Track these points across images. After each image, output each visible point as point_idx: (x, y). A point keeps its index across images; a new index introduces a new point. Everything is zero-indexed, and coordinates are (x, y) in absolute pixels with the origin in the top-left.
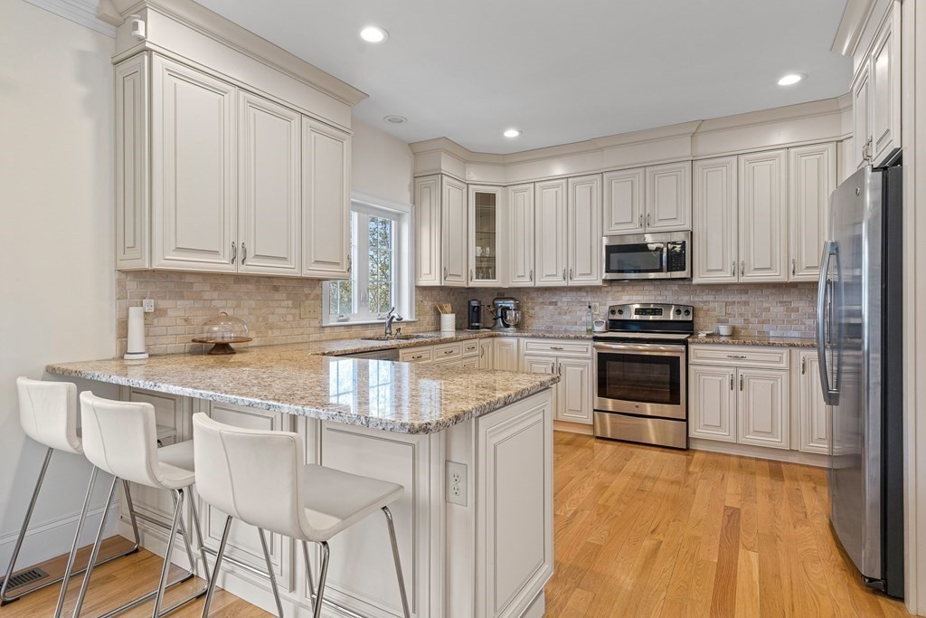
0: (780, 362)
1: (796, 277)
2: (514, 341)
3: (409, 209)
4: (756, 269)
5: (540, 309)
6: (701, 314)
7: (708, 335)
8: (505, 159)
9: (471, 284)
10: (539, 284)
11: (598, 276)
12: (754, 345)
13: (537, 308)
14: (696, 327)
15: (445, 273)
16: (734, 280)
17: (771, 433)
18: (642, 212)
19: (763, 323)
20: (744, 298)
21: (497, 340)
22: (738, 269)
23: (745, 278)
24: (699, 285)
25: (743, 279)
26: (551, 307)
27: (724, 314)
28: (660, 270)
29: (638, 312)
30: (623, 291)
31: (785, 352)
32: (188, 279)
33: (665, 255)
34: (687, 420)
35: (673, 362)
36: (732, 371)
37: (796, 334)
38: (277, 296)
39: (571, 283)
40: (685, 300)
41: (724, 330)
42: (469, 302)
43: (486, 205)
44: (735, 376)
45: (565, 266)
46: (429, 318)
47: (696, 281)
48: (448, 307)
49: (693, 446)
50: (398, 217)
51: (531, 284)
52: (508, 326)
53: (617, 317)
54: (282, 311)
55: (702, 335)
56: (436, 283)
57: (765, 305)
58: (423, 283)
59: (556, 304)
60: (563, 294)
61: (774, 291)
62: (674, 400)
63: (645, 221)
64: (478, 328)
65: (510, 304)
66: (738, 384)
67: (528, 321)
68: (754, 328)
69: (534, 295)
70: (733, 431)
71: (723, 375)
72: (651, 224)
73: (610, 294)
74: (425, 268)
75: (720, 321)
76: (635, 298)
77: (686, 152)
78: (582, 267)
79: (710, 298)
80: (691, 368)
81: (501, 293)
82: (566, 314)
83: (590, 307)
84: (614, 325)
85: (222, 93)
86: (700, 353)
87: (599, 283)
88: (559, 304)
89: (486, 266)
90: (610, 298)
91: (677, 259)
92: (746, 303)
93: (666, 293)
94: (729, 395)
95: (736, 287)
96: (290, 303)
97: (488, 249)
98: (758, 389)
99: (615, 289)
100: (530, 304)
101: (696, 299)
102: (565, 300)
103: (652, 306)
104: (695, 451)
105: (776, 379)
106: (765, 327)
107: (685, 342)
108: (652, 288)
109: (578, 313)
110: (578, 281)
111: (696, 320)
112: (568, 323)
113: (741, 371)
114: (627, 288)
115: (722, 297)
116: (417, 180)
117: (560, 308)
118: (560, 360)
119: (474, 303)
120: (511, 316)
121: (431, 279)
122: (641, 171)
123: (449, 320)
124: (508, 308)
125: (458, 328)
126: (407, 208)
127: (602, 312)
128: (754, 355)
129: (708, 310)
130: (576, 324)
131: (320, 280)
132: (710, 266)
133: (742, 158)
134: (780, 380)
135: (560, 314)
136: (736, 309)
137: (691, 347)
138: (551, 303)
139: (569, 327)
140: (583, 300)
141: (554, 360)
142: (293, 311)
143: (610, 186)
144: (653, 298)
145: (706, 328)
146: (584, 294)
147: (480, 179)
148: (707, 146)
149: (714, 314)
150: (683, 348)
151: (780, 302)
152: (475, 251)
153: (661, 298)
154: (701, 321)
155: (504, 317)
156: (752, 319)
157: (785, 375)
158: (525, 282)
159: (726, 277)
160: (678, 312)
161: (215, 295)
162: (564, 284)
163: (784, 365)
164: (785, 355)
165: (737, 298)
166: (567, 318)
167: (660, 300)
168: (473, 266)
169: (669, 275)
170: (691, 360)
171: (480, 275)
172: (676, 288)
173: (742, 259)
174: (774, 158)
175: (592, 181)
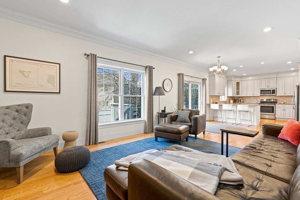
3: (226, 85)
5: (247, 100)
6: (278, 100)
8: (242, 77)
9: (235, 96)
10: (247, 96)
11: (259, 94)
12: (287, 104)
15: (232, 94)
17: (289, 117)
20: (286, 98)
25: (285, 95)
26: (249, 99)
28: (271, 94)
29: (266, 100)
31: (292, 105)
33: (271, 92)
34: (275, 115)
35: (273, 107)
39: (254, 96)
40: (275, 98)
41: (282, 103)
43: (238, 84)
45: (253, 93)
46: (229, 101)
47: (277, 95)
48: (231, 99)
49: (276, 119)
53: (262, 101)
55: (278, 103)
56: (231, 96)
57: (290, 99)
58: (228, 96)
61: (291, 97)
62: (273, 112)
63: (268, 86)
64: (236, 103)
65: (242, 99)
66: (284, 110)
67: (245, 101)
68: (288, 102)
70: (283, 117)
71: (282, 109)
74: (229, 93)
75: (282, 101)
76: (266, 98)
77: (276, 76)
78: (256, 93)
79: (280, 98)
81: (239, 97)
83: (257, 99)
84: (261, 102)
87: (259, 96)
89: (238, 93)
91: (274, 92)
92: (287, 99)
93: (272, 97)
94: (282, 111)
97: (238, 91)
98: (287, 111)
99: (262, 97)
100: (245, 99)
101: (277, 98)
102: (252, 98)
103: (269, 99)
105: (290, 109)
106: (290, 102)
107: (275, 104)
108: (269, 96)
109: (255, 100)
114: (264, 97)
115: (282, 98)
116: (228, 81)
119: (235, 99)
120: (242, 101)
122: (267, 79)
125: (233, 102)
127: (259, 100)
128: (286, 106)
130: (254, 102)
131: (220, 96)
132: (279, 93)
133: (286, 77)
136: (285, 100)
137: (276, 105)
143: (262, 81)
146: (256, 97)
147: (238, 80)
148: (279, 75)
149: (280, 100)
152: (236, 91)
155: (240, 101)
158: (245, 96)
159: (283, 95)
160: (274, 100)
162: (253, 96)
165: (285, 98)
166: (252, 101)
168: (236, 93)
169: (272, 95)
170: (276, 107)
171: (237, 95)
172: (274, 96)
173: (285, 92)
174: (291, 78)
175: (258, 80)
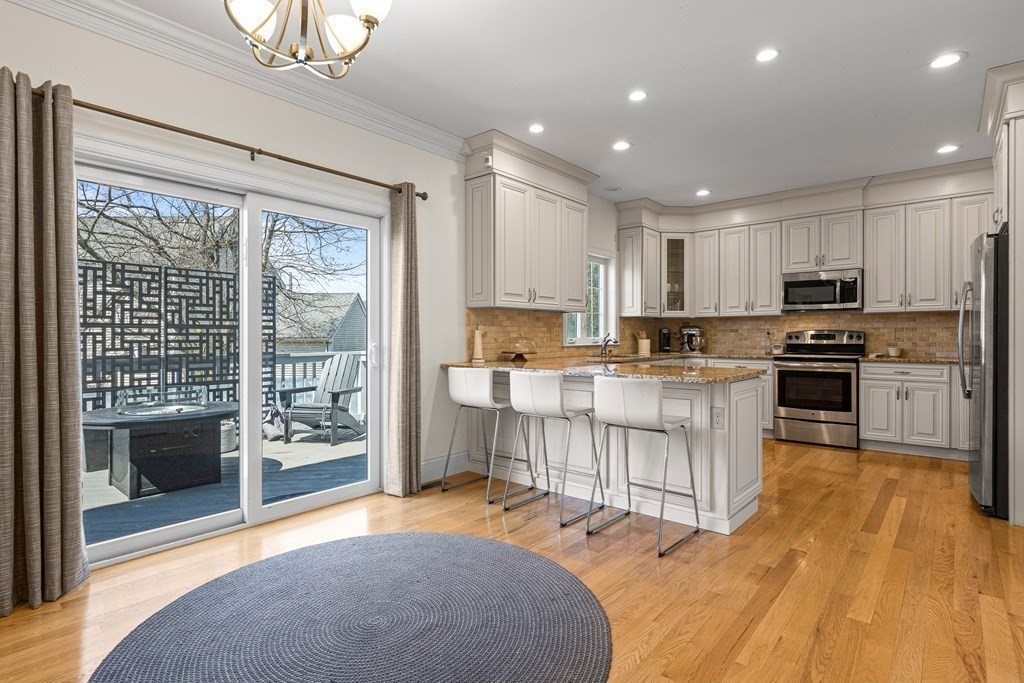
0: (941, 376)
2: (702, 361)
3: (615, 255)
4: (922, 300)
5: (722, 336)
6: (872, 339)
7: (877, 356)
8: (694, 210)
9: (664, 315)
10: (722, 314)
11: (776, 308)
12: (918, 362)
13: (719, 335)
14: (867, 350)
15: (645, 306)
16: (902, 309)
17: (933, 435)
18: (817, 253)
19: (930, 345)
20: (912, 324)
21: (687, 360)
22: (906, 300)
23: (911, 307)
24: (869, 314)
25: (909, 309)
26: (732, 334)
27: (893, 338)
28: (834, 302)
29: (813, 337)
30: (799, 319)
31: (946, 368)
32: (497, 312)
33: (838, 289)
34: (858, 424)
35: (846, 377)
36: (898, 384)
38: (538, 324)
39: (752, 314)
40: (857, 327)
41: (893, 352)
42: (660, 330)
43: (676, 249)
44: (900, 388)
45: (747, 299)
46: (628, 343)
47: (867, 310)
48: (644, 335)
49: (862, 447)
50: (606, 262)
51: (716, 315)
52: (694, 350)
53: (794, 341)
54: (541, 335)
55: (872, 356)
56: (638, 314)
57: (932, 330)
58: (625, 314)
59: (737, 331)
60: (744, 323)
61: (940, 318)
62: (846, 406)
63: (820, 261)
64: (668, 351)
65: (696, 331)
66: (904, 395)
67: (712, 346)
68: (922, 349)
69: (717, 323)
70: (899, 434)
71: (891, 388)
72: (826, 263)
73: (788, 322)
74: (627, 301)
75: (890, 345)
76: (810, 325)
77: (858, 203)
78: (762, 299)
79: (880, 325)
80: (862, 382)
81: (687, 323)
82: (746, 339)
83: (768, 333)
84: (791, 348)
85: (523, 192)
86: (869, 370)
87: (778, 313)
88: (740, 331)
89: (676, 299)
90: (787, 326)
91: (849, 291)
92: (914, 329)
93: (840, 321)
94: (895, 404)
95: (904, 316)
96: (546, 329)
97: (677, 286)
98: (922, 400)
99: (792, 318)
100: (714, 332)
101: (868, 326)
102: (746, 327)
103: (826, 332)
104: (865, 450)
105: (937, 390)
106: (932, 350)
107: (856, 361)
108: (826, 317)
109: (758, 339)
110: (758, 312)
111: (867, 344)
112: (748, 347)
113: (906, 384)
114: (803, 317)
115: (892, 325)
116: (621, 232)
117: (741, 334)
119: (665, 331)
120: (696, 341)
121: (634, 310)
122: (816, 219)
123: (645, 345)
124: (694, 335)
125: (652, 351)
127: (780, 336)
128: (917, 371)
129: (879, 335)
130: (755, 348)
132: (880, 297)
133: (909, 207)
134: (941, 390)
135: (740, 340)
136: (905, 334)
137: (862, 365)
138: (732, 331)
139: (749, 351)
140: (762, 328)
142: (547, 335)
143: (788, 232)
144: (827, 325)
145: (877, 350)
146: (763, 323)
147: (673, 227)
148: (876, 197)
149: (882, 338)
150: (854, 365)
151: (945, 328)
152: (666, 288)
153: (834, 325)
154: (871, 344)
155: (690, 342)
156: (920, 343)
157: (946, 387)
158: (710, 313)
159: (894, 307)
160: (851, 337)
161: (508, 323)
162: (746, 314)
163: (945, 378)
164: (945, 371)
165: (906, 325)
166: (748, 343)
167: (834, 327)
168: (665, 300)
169: (842, 306)
170: (862, 375)
171: (671, 307)
172: (849, 317)
173: (909, 292)
174: (938, 207)
175: (772, 228)
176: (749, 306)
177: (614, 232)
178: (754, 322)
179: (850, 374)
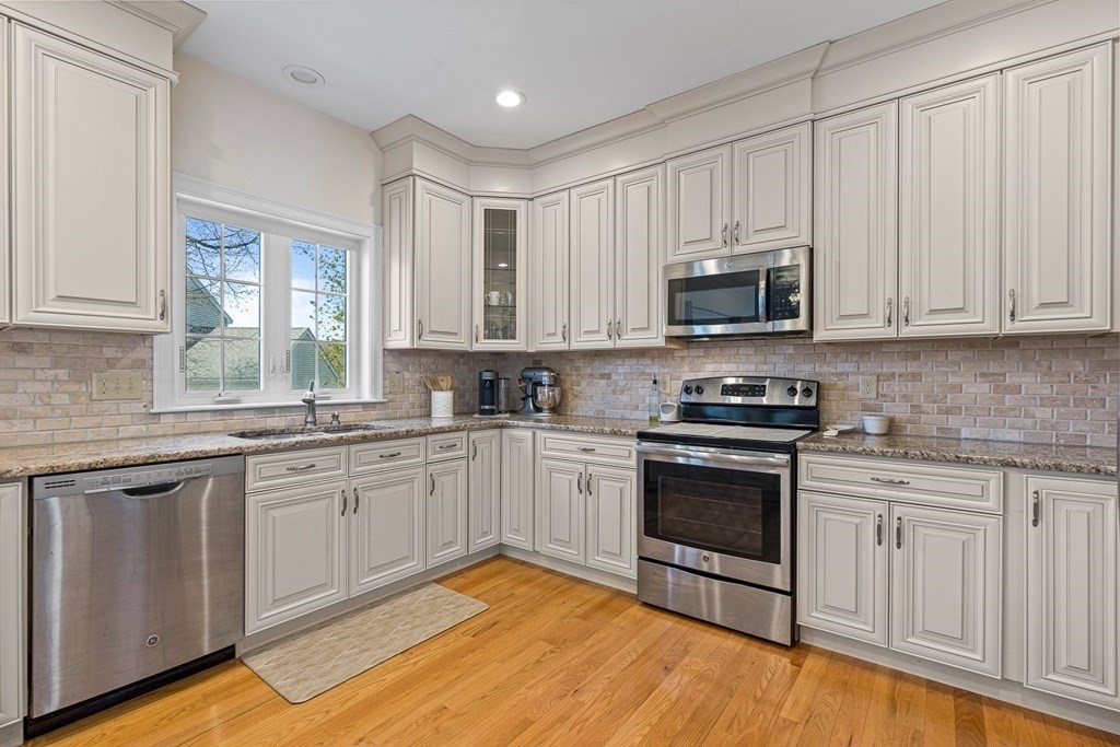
0: (983, 497)
1: (1017, 324)
2: (529, 434)
3: (370, 232)
4: (933, 312)
5: (588, 384)
6: (833, 395)
7: (842, 433)
8: (527, 157)
9: (477, 347)
10: (575, 346)
11: (656, 333)
12: (926, 459)
13: (584, 383)
14: (824, 417)
15: (419, 330)
16: (890, 333)
17: (961, 640)
18: (726, 220)
19: (948, 412)
20: (912, 366)
21: (505, 431)
22: (898, 311)
23: (910, 328)
24: (829, 344)
25: (907, 332)
26: (603, 382)
27: (874, 395)
28: (755, 319)
29: (725, 390)
30: (706, 356)
31: (994, 478)
33: (762, 292)
34: (792, 593)
36: (881, 508)
37: (1015, 435)
38: (23, 361)
39: (620, 344)
40: (805, 370)
41: (873, 425)
42: (481, 374)
43: (500, 232)
44: (885, 519)
45: (611, 317)
46: (413, 398)
47: (820, 335)
48: (446, 381)
49: (805, 639)
50: (357, 244)
51: (563, 346)
52: (538, 410)
53: (694, 398)
55: (830, 433)
56: (406, 344)
57: (953, 380)
58: (391, 344)
59: (608, 376)
60: (619, 362)
61: (969, 354)
63: (732, 234)
64: (492, 412)
65: (545, 377)
66: (891, 534)
67: (572, 402)
68: (931, 422)
69: (579, 363)
70: (881, 626)
71: (863, 514)
72: (743, 240)
73: (687, 361)
74: (394, 321)
75: (867, 409)
77: (804, 109)
78: (635, 318)
79: (849, 367)
80: (802, 497)
82: (622, 392)
83: (655, 382)
84: (690, 413)
86: (818, 471)
87: (661, 342)
88: (614, 377)
89: (501, 320)
90: (686, 368)
92: (916, 377)
93: (774, 359)
94: (874, 555)
95: (897, 348)
96: (62, 374)
98: (934, 551)
99: (695, 352)
100: (574, 378)
101: (826, 369)
102: (621, 369)
103: (751, 381)
104: (808, 648)
105: (973, 532)
106: (953, 420)
107: (793, 448)
108: (751, 351)
109: (641, 391)
110: (630, 340)
111: (824, 405)
112: (625, 407)
113: (898, 511)
114: (713, 352)
115: (872, 366)
116: (387, 188)
117: (616, 383)
118: (591, 469)
119: (487, 376)
120: (544, 394)
121: (401, 340)
122: (725, 150)
123: (442, 402)
124: (540, 383)
125: (457, 414)
126: (367, 231)
128: (925, 479)
129: (846, 388)
130: (637, 408)
132: (846, 308)
133: (907, 104)
134: (982, 532)
135: (614, 392)
136: (896, 387)
137: (803, 458)
138: (603, 376)
139: (627, 414)
140: (647, 371)
141: (581, 468)
143: (677, 181)
144: (753, 367)
145: (841, 418)
146: (649, 362)
148: (837, 93)
149: (855, 395)
150: (785, 458)
151: (982, 375)
152: (482, 296)
153: (765, 367)
154: (832, 407)
155: (535, 395)
156: (927, 406)
157: (993, 524)
158: (556, 344)
159: (875, 329)
160: (792, 391)
162: (608, 345)
163: (992, 503)
164: (992, 484)
165: (898, 368)
166: (625, 398)
167: (764, 370)
168: (479, 319)
169: (769, 327)
170: (803, 482)
171: (491, 333)
172: (791, 350)
173: (905, 293)
174: (969, 95)
175: (650, 178)
176: (615, 330)
177: (369, 187)
178: (634, 361)
179: (777, 477)
